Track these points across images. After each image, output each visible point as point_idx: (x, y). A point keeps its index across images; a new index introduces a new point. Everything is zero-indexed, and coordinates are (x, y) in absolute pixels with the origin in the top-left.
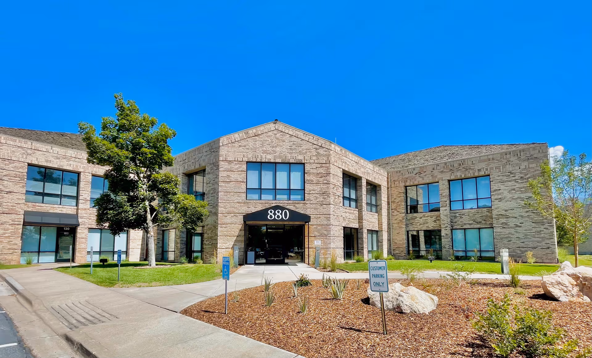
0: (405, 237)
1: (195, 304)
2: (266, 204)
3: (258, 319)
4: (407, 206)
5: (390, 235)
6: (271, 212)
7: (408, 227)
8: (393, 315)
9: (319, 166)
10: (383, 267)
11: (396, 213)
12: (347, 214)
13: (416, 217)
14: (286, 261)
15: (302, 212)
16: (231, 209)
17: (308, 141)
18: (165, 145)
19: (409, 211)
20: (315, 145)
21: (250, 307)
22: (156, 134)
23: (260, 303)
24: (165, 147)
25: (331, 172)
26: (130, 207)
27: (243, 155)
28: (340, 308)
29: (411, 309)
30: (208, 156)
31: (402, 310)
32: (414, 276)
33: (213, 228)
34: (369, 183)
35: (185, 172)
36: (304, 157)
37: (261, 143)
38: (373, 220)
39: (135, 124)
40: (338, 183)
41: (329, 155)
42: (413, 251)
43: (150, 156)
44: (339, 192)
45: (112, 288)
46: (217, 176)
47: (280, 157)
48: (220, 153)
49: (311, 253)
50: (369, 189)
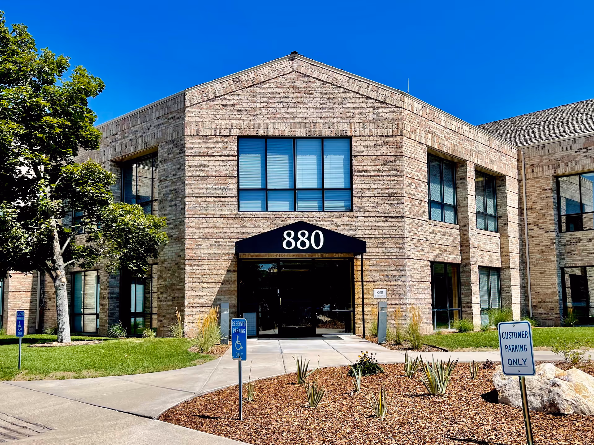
0: (556, 280)
1: (178, 406)
2: (278, 220)
3: (300, 427)
4: (559, 216)
5: (526, 276)
6: (289, 235)
7: (563, 259)
8: (542, 418)
9: (379, 141)
10: (524, 333)
11: (536, 231)
12: (438, 237)
13: (580, 240)
14: (318, 331)
15: (348, 234)
16: (211, 231)
17: (357, 93)
18: (85, 109)
19: (564, 227)
20: (372, 101)
21: (278, 409)
22: (67, 88)
23: (295, 402)
24: (83, 111)
25: (405, 153)
26: (22, 229)
27: (230, 124)
28: (445, 409)
29: (576, 407)
30: (163, 127)
31: (559, 410)
32: (578, 354)
33: (175, 267)
34: (480, 172)
35: (116, 158)
36: (351, 124)
37: (265, 99)
38: (491, 247)
39: (29, 69)
40: (419, 174)
41: (401, 119)
42: (575, 308)
43: (58, 130)
44: (422, 192)
45: (12, 382)
46: (181, 167)
47: (302, 125)
48: (186, 121)
49: (367, 315)
50: (480, 184)
